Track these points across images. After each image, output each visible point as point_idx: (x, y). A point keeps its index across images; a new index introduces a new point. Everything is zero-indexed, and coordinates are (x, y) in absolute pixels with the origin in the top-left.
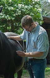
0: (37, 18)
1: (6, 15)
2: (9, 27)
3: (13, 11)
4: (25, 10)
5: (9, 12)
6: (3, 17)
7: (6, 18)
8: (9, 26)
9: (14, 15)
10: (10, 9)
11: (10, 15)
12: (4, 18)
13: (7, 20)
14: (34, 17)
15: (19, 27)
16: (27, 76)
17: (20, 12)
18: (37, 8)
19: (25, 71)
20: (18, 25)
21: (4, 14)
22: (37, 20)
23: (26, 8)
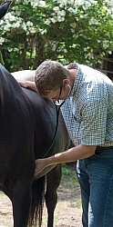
0: (108, 34)
1: (26, 22)
2: (31, 53)
3: (45, 11)
4: (75, 11)
5: (34, 12)
6: (17, 25)
7: (25, 29)
8: (32, 50)
9: (47, 22)
10: (36, 4)
11: (36, 22)
12: (20, 29)
13: (28, 33)
14: (98, 31)
15: (58, 54)
16: (70, 186)
17: (63, 13)
18: (109, 7)
19: (67, 171)
20: (54, 49)
21: (20, 19)
22: (107, 38)
23: (80, 4)
